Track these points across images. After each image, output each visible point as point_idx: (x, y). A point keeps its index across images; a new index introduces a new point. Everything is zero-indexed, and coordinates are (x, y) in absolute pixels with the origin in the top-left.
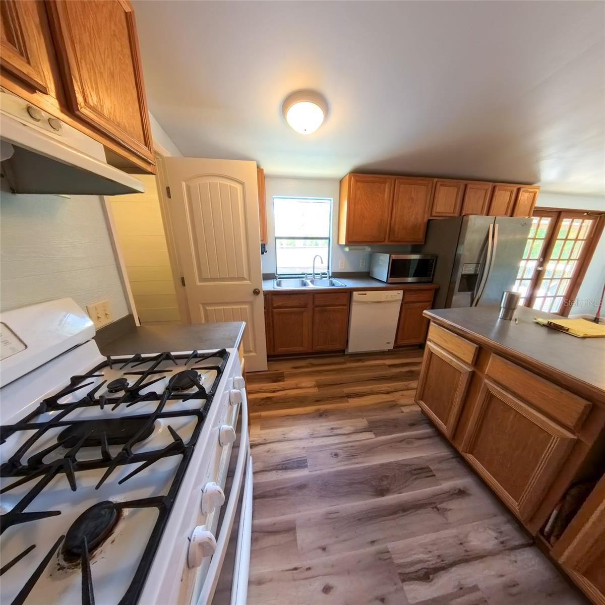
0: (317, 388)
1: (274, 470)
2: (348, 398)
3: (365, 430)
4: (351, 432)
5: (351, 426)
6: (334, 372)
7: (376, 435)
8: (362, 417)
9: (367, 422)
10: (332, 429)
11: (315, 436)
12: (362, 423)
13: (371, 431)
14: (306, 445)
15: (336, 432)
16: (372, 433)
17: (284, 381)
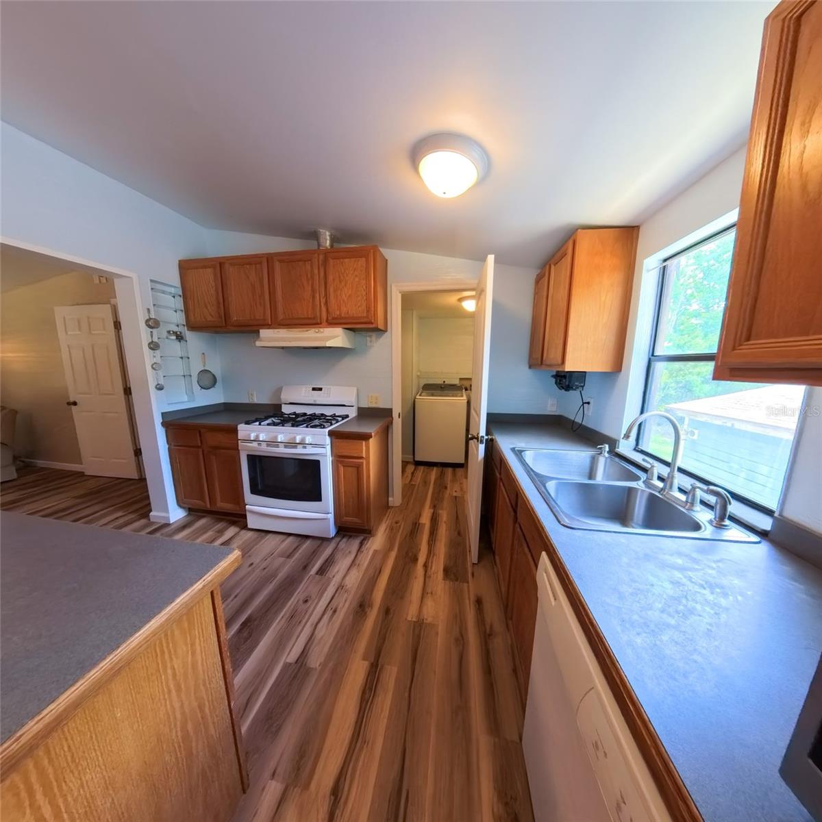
0: (414, 619)
1: (331, 554)
2: (372, 664)
3: (304, 653)
4: (316, 632)
5: (322, 638)
6: (455, 675)
7: (287, 666)
8: (324, 665)
9: (312, 666)
10: (335, 611)
11: (340, 589)
12: (316, 660)
13: (296, 663)
14: (335, 579)
15: (329, 613)
16: (294, 662)
17: (444, 579)
